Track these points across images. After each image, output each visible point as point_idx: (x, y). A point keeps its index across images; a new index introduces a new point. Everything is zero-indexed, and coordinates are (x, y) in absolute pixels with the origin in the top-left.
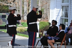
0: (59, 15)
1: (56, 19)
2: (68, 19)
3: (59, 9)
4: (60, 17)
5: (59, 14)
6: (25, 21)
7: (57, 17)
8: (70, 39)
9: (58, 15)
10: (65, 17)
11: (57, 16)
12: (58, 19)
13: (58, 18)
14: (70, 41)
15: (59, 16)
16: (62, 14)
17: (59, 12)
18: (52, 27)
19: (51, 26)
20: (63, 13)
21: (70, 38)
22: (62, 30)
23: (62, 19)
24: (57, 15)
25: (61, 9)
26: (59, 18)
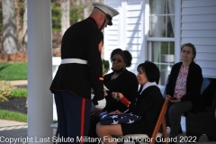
0: (140, 28)
1: (130, 44)
2: (173, 43)
3: (139, 7)
4: (145, 37)
5: (138, 24)
6: (9, 60)
7: (132, 38)
8: (183, 121)
9: (136, 31)
10: (164, 35)
11: (130, 34)
12: (138, 44)
13: (135, 41)
14: (184, 128)
15: (141, 34)
16: (151, 23)
17: (139, 17)
18: (115, 77)
19: (110, 71)
20: (155, 19)
21: (186, 115)
22: (149, 84)
23: (149, 44)
24: (132, 28)
25: (147, 7)
26: (141, 41)
